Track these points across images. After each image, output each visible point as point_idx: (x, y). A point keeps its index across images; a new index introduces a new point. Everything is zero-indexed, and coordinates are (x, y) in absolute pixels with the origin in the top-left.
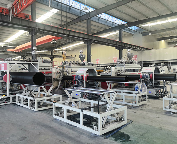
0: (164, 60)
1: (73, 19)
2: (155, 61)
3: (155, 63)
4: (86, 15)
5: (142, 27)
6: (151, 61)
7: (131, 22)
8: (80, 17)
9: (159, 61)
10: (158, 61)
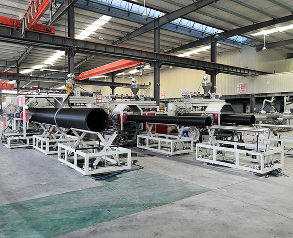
0: (289, 93)
1: (136, 28)
2: (274, 93)
3: (275, 97)
4: (154, 22)
5: (253, 36)
6: (268, 94)
7: (231, 29)
8: (145, 25)
9: (282, 93)
10: (279, 93)
